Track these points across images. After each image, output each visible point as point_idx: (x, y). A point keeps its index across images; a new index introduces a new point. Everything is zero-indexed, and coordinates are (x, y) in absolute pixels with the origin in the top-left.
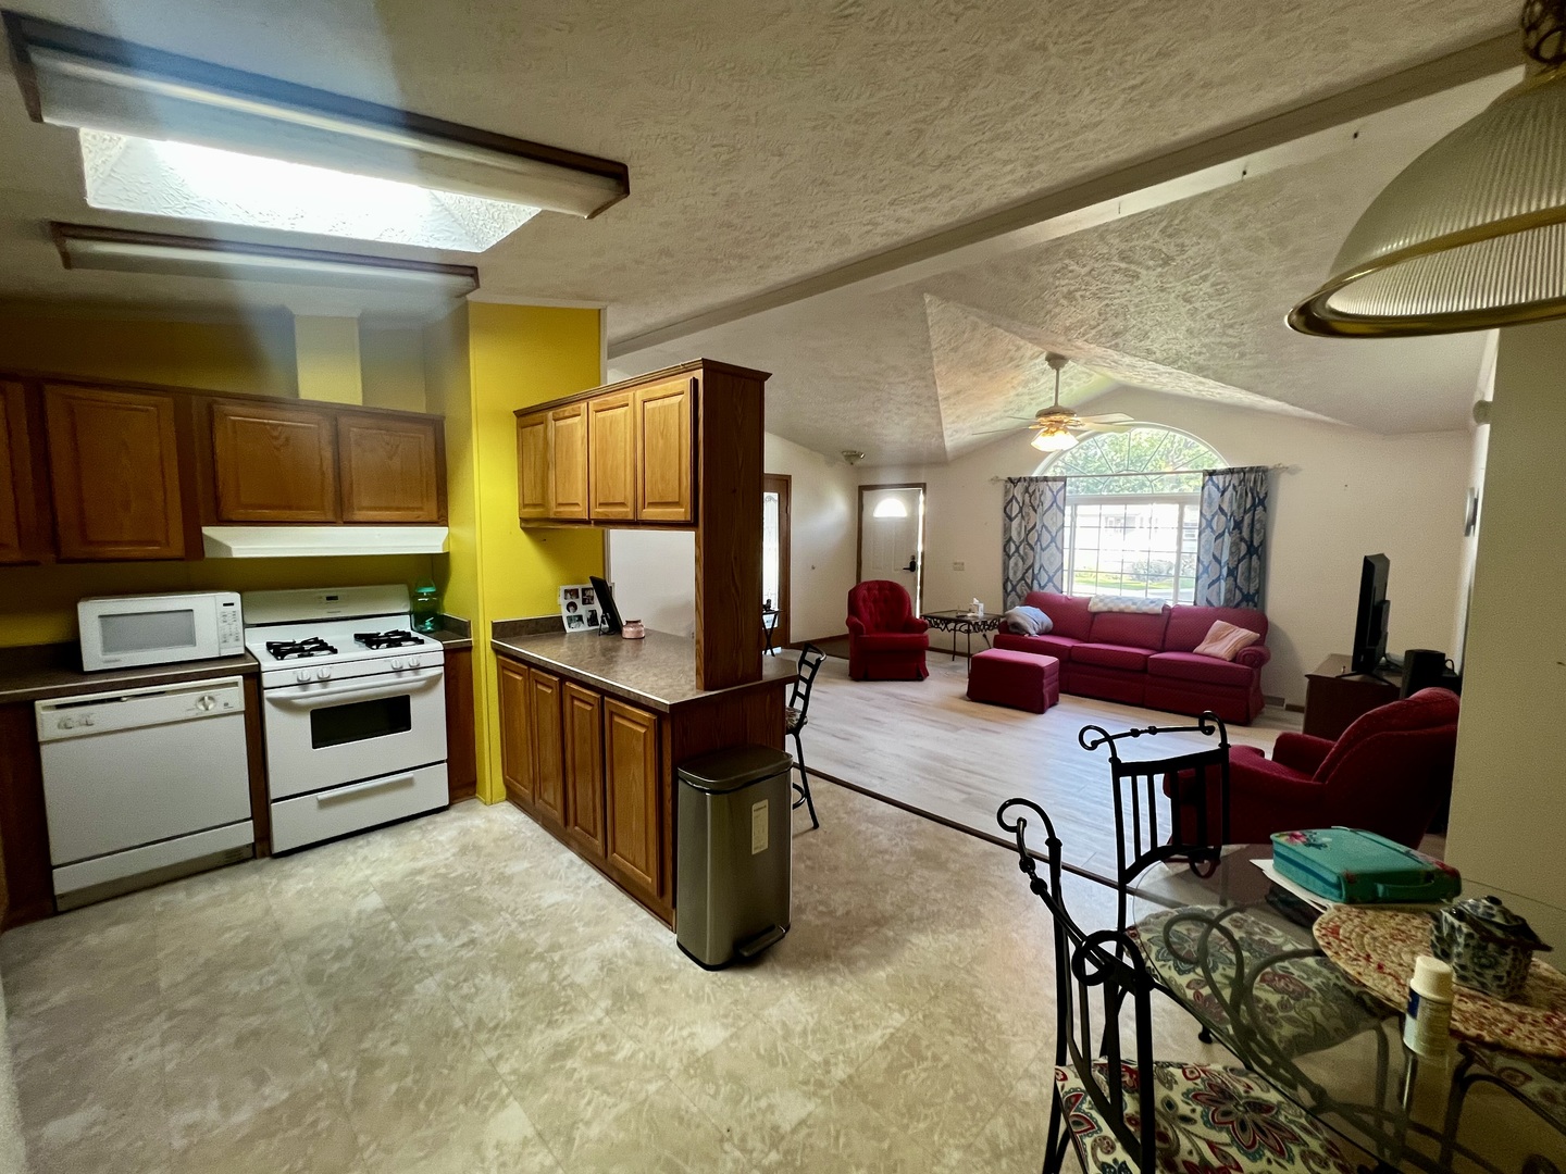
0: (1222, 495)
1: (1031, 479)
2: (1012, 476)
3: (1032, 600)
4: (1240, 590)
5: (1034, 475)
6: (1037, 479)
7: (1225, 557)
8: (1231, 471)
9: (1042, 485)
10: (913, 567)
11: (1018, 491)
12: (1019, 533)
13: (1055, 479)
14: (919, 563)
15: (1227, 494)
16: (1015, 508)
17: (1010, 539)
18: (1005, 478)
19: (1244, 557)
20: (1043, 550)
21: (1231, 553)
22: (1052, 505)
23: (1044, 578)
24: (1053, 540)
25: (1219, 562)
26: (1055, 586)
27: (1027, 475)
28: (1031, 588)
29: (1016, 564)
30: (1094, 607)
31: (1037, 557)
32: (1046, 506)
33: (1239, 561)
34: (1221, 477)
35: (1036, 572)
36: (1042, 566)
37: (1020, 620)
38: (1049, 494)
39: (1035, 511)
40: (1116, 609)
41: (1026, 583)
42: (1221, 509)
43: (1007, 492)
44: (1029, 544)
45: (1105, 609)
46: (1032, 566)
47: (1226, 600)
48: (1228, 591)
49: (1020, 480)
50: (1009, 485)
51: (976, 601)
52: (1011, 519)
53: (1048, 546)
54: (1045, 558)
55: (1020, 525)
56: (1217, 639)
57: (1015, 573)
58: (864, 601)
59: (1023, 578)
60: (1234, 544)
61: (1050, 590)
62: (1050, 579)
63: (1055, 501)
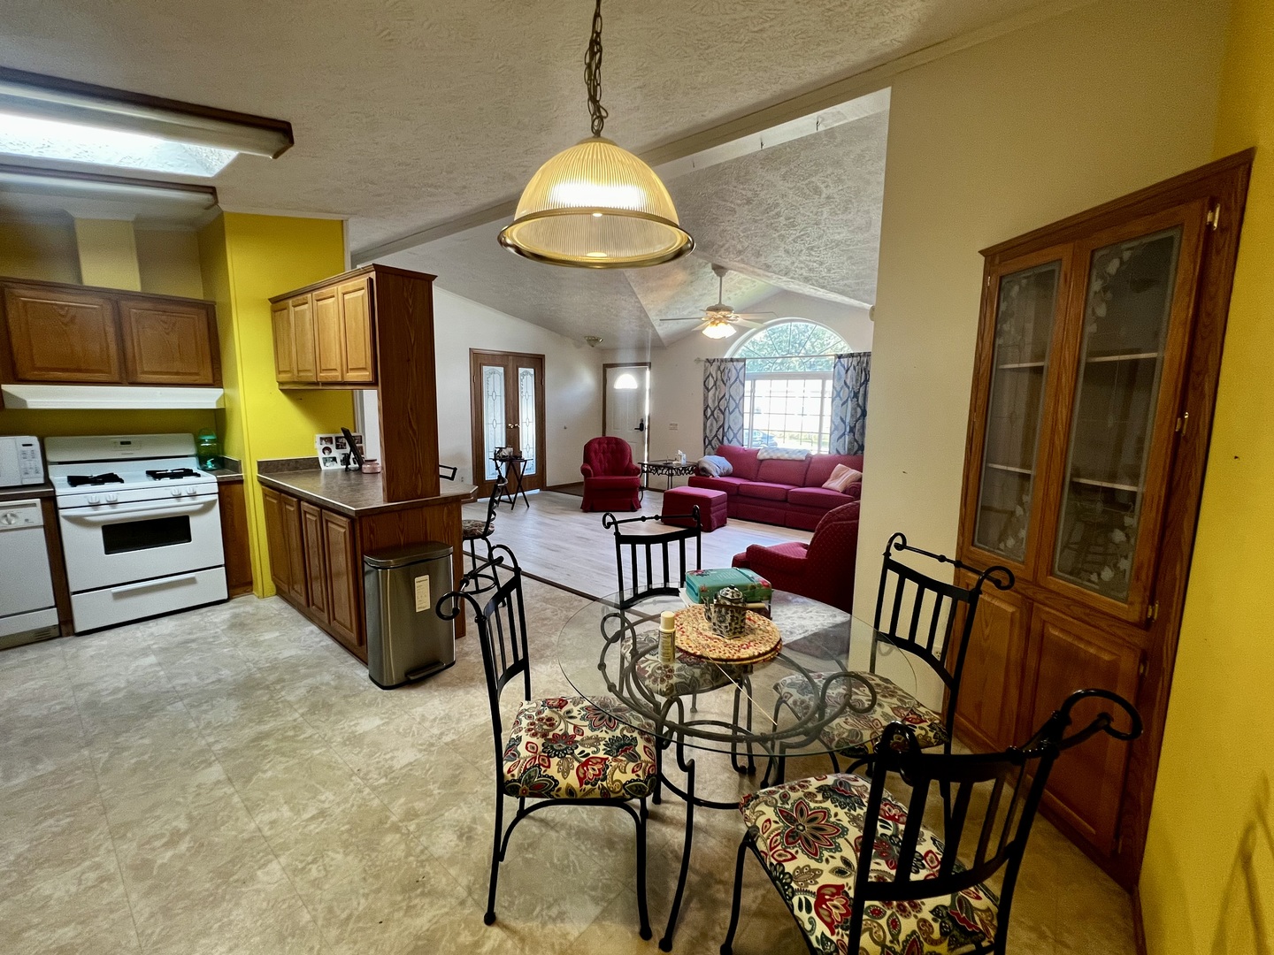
0: (847, 371)
1: (722, 360)
2: (710, 358)
3: (721, 452)
4: (857, 442)
5: (727, 356)
6: (726, 360)
7: (848, 420)
8: (852, 355)
9: (730, 365)
10: (641, 428)
11: (713, 370)
12: (714, 401)
13: (738, 360)
14: (646, 424)
15: (849, 372)
16: (711, 382)
17: (708, 406)
18: (704, 359)
19: (859, 419)
20: (730, 413)
21: (852, 416)
22: (736, 380)
23: (730, 434)
24: (737, 406)
25: (844, 423)
26: (738, 441)
27: (720, 357)
28: (722, 442)
29: (712, 425)
30: (761, 456)
31: (726, 419)
32: (732, 380)
33: (857, 421)
34: (846, 359)
35: (726, 430)
36: (729, 427)
37: (707, 466)
38: (734, 371)
39: (725, 385)
40: (775, 457)
41: (718, 438)
42: (845, 383)
43: (706, 370)
44: (720, 409)
45: (768, 457)
46: (723, 426)
47: (849, 449)
48: (850, 443)
49: (714, 360)
50: (708, 364)
51: (680, 452)
52: (708, 390)
53: (733, 411)
54: (731, 420)
55: (714, 395)
56: (837, 477)
57: (711, 431)
58: (596, 452)
59: (716, 435)
60: (854, 409)
61: (735, 444)
62: (735, 436)
63: (738, 377)
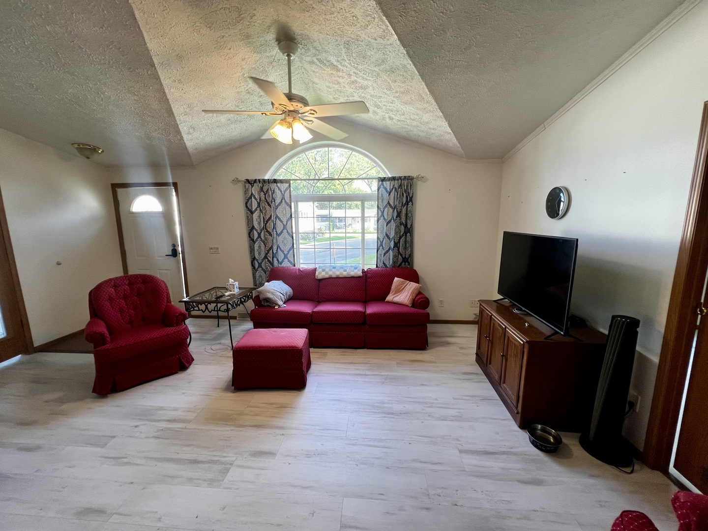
0: (389, 195)
1: (264, 181)
2: (249, 178)
3: (274, 275)
4: (401, 255)
5: (266, 178)
6: (269, 181)
7: (392, 235)
8: (394, 179)
9: (273, 186)
10: (174, 253)
11: (255, 190)
12: (259, 223)
13: (281, 181)
14: (180, 249)
15: (392, 194)
16: (255, 205)
17: (253, 228)
18: (243, 179)
19: (403, 235)
20: (278, 235)
21: (396, 233)
22: (281, 201)
23: (281, 256)
24: (285, 227)
25: (389, 238)
26: (289, 261)
27: (261, 178)
28: (272, 264)
29: (260, 247)
30: (320, 275)
31: (275, 241)
32: (278, 201)
33: (400, 238)
34: (388, 183)
35: (275, 251)
36: (278, 247)
37: (270, 296)
38: (277, 191)
39: (270, 206)
40: (334, 276)
41: (269, 261)
42: (389, 203)
43: (246, 191)
44: (268, 231)
45: (327, 276)
46: (271, 248)
47: (394, 262)
48: (395, 256)
49: (255, 181)
50: (247, 185)
51: (231, 281)
52: (252, 213)
53: (282, 232)
54: (282, 241)
55: (259, 217)
56: (399, 291)
57: (259, 254)
58: (111, 299)
59: (266, 257)
60: (397, 227)
61: (286, 264)
62: (286, 256)
63: (283, 198)
